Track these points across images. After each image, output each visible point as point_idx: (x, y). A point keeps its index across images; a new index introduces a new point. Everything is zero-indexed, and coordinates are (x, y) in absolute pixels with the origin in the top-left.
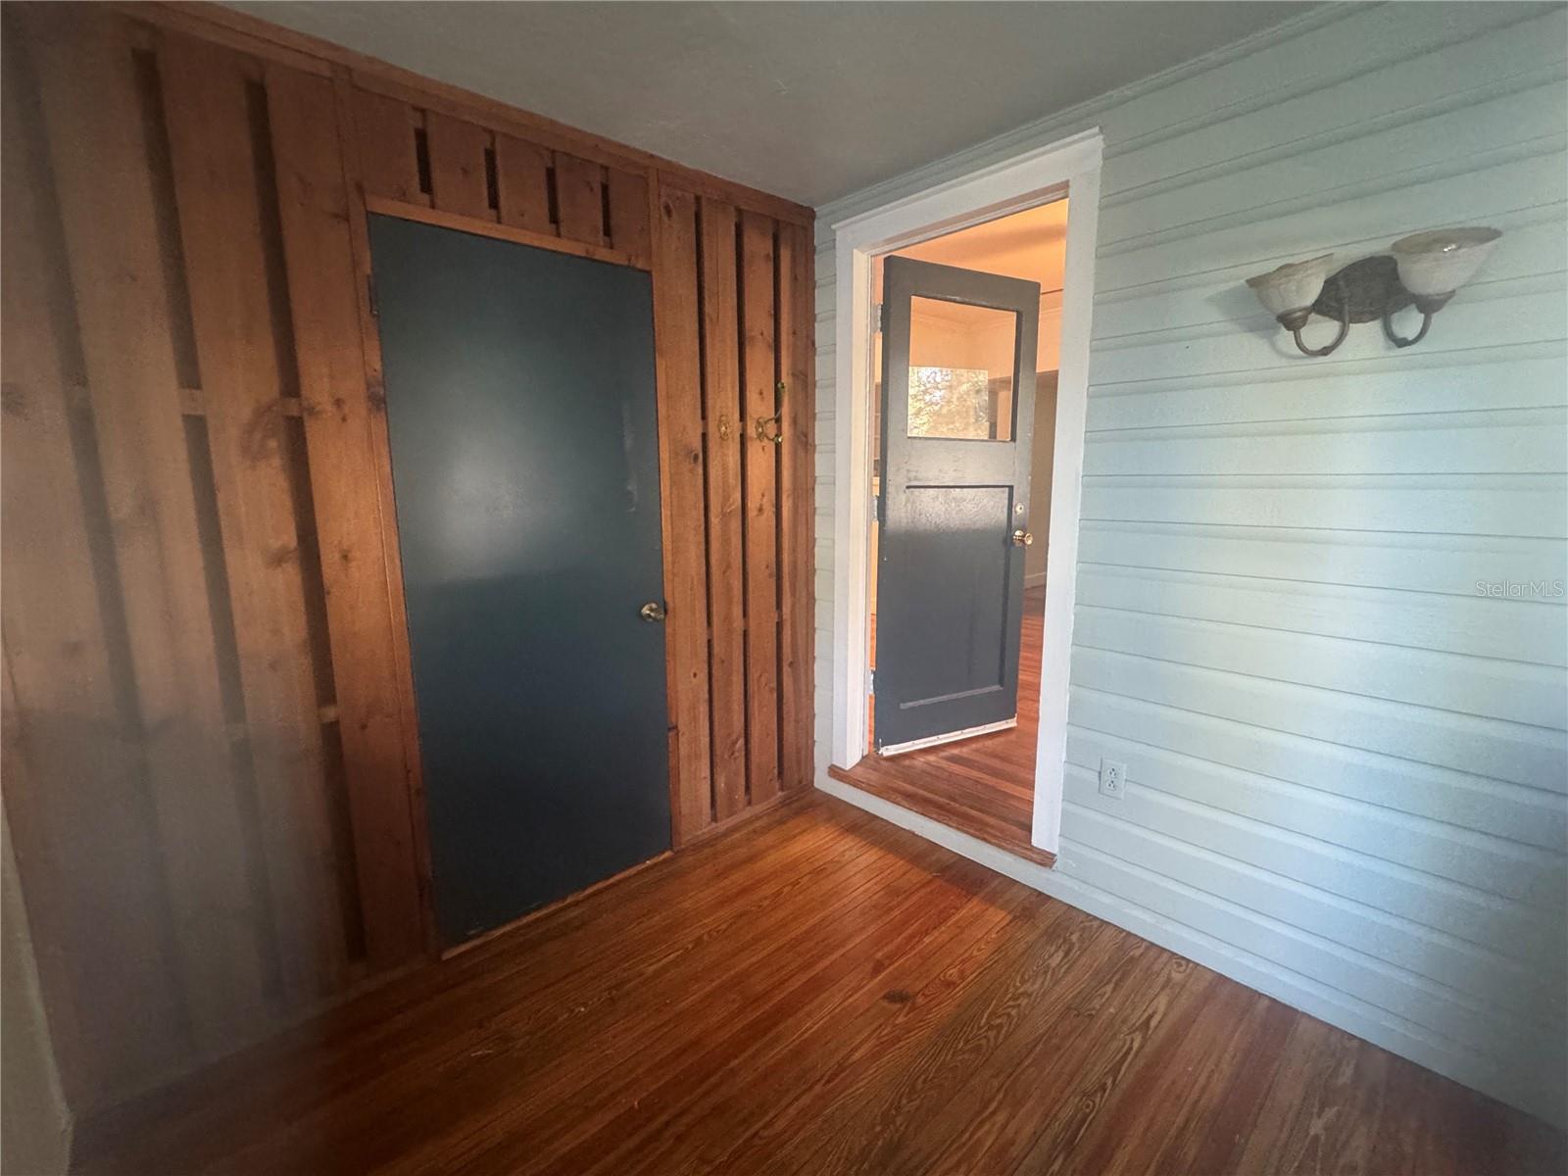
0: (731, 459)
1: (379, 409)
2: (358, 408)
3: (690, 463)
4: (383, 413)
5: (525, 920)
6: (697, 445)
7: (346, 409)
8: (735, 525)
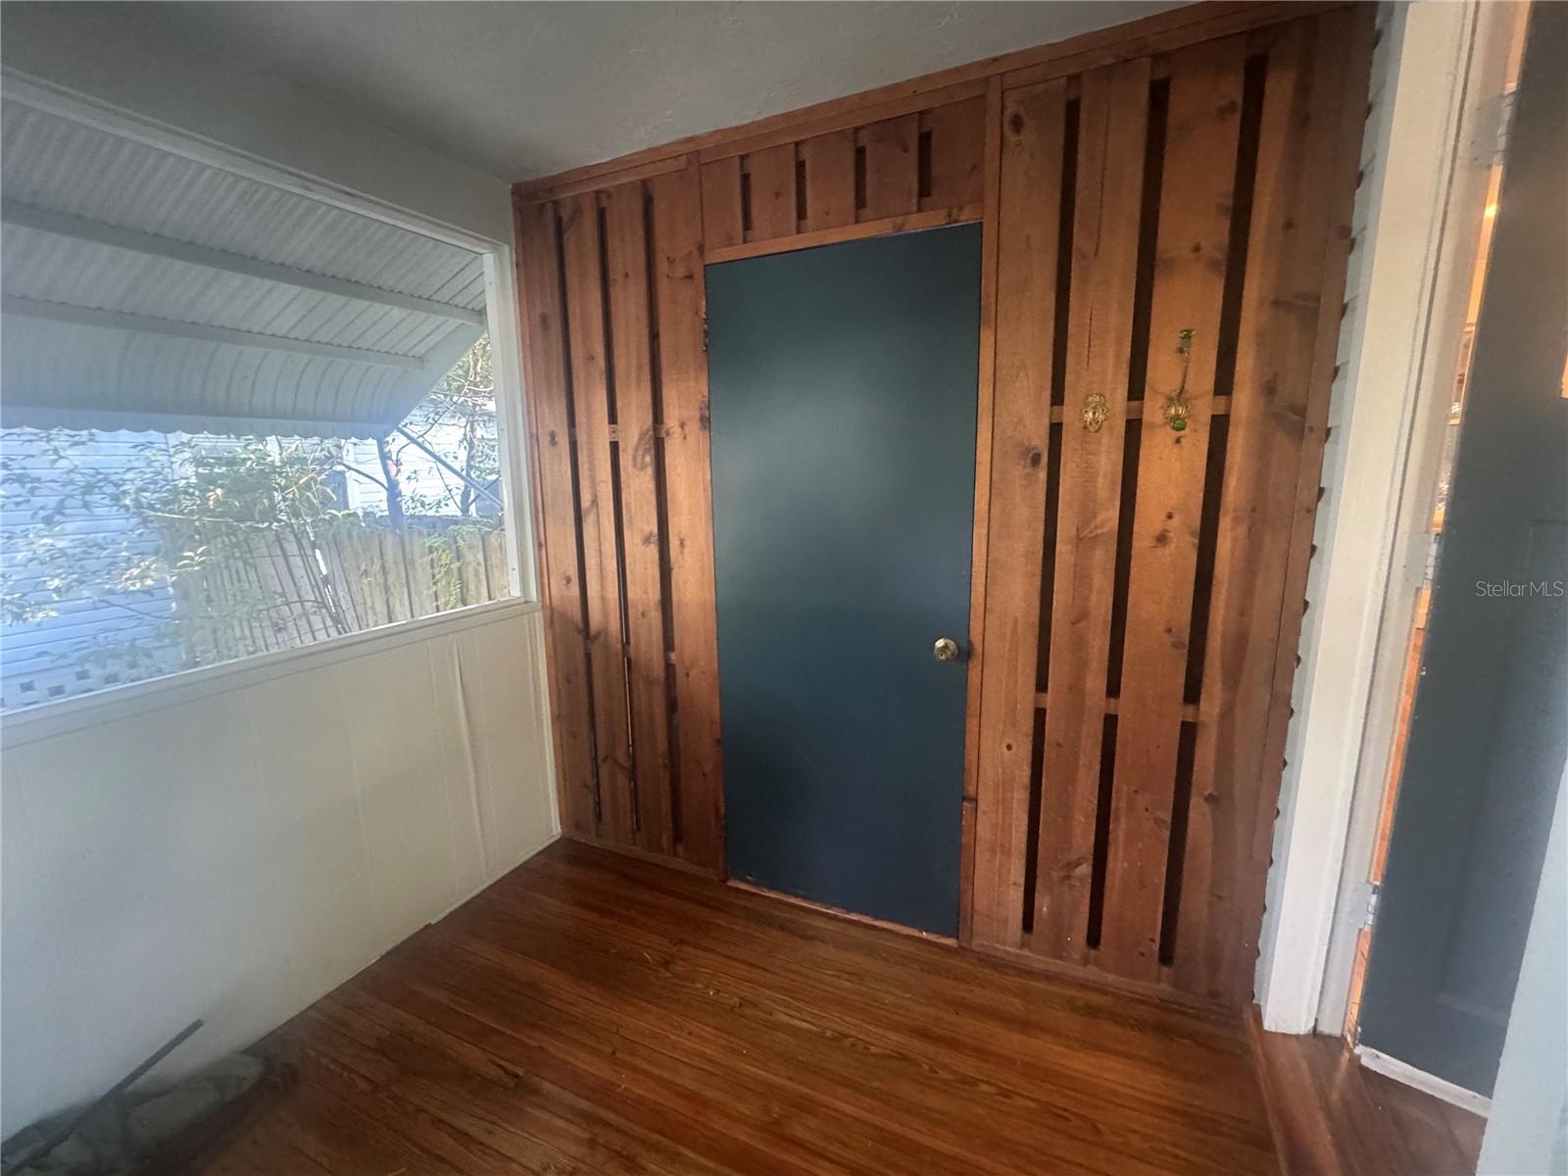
0: (1103, 458)
1: (705, 428)
2: (694, 427)
3: (1025, 467)
4: (708, 430)
5: (792, 900)
6: (1041, 441)
7: (687, 428)
8: (1103, 558)
